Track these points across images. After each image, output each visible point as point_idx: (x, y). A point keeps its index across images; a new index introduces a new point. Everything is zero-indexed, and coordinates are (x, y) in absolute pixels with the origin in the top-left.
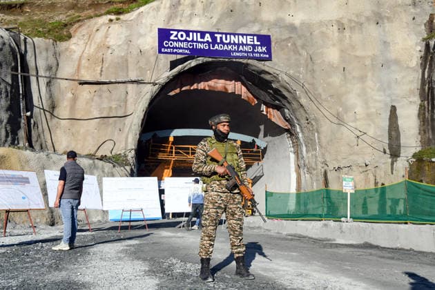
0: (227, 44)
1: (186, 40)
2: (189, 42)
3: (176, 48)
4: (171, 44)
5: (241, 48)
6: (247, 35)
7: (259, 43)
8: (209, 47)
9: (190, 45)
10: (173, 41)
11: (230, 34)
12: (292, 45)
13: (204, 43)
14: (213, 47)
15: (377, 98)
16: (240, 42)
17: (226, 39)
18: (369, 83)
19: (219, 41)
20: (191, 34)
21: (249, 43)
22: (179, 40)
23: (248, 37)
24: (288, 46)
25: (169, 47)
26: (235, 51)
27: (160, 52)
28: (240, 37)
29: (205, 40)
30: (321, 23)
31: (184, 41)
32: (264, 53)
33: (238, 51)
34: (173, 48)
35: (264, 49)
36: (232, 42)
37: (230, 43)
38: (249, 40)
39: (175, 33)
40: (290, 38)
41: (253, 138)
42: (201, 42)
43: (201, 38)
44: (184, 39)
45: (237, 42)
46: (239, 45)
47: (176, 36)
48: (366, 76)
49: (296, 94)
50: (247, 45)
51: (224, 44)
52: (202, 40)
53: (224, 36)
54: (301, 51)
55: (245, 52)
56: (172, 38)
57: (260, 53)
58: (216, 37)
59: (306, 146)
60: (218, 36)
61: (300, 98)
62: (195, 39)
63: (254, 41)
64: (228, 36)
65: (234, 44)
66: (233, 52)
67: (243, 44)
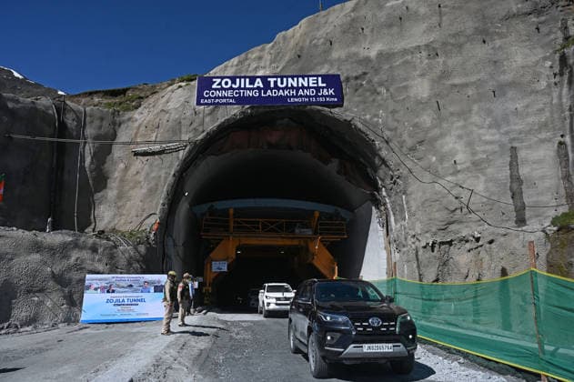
0: (283, 89)
1: (231, 88)
2: (234, 89)
3: (219, 98)
4: (213, 93)
5: (301, 92)
6: (308, 76)
7: (324, 85)
8: (260, 94)
9: (236, 93)
10: (216, 89)
11: (287, 77)
12: (368, 83)
13: (253, 89)
14: (265, 93)
15: (488, 138)
16: (300, 85)
17: (282, 83)
18: (475, 118)
19: (272, 85)
20: (238, 80)
21: (311, 85)
22: (222, 89)
23: (311, 79)
24: (362, 85)
25: (210, 97)
26: (293, 96)
27: (199, 103)
28: (300, 79)
29: (256, 85)
30: (405, 52)
31: (228, 89)
32: (331, 96)
33: (297, 97)
34: (215, 98)
35: (331, 91)
36: (290, 85)
37: (287, 88)
38: (311, 82)
39: (219, 80)
40: (365, 74)
41: (336, 207)
42: (249, 89)
43: (250, 84)
44: (229, 86)
45: (295, 85)
46: (298, 89)
47: (220, 84)
48: (470, 111)
49: (375, 145)
50: (309, 88)
51: (279, 89)
52: (251, 86)
53: (279, 79)
54: (379, 89)
55: (307, 96)
56: (214, 86)
57: (326, 96)
58: (270, 82)
59: (394, 214)
60: (272, 80)
61: (380, 149)
62: (242, 86)
63: (317, 83)
64: (285, 79)
65: (292, 88)
66: (290, 97)
67: (303, 88)
